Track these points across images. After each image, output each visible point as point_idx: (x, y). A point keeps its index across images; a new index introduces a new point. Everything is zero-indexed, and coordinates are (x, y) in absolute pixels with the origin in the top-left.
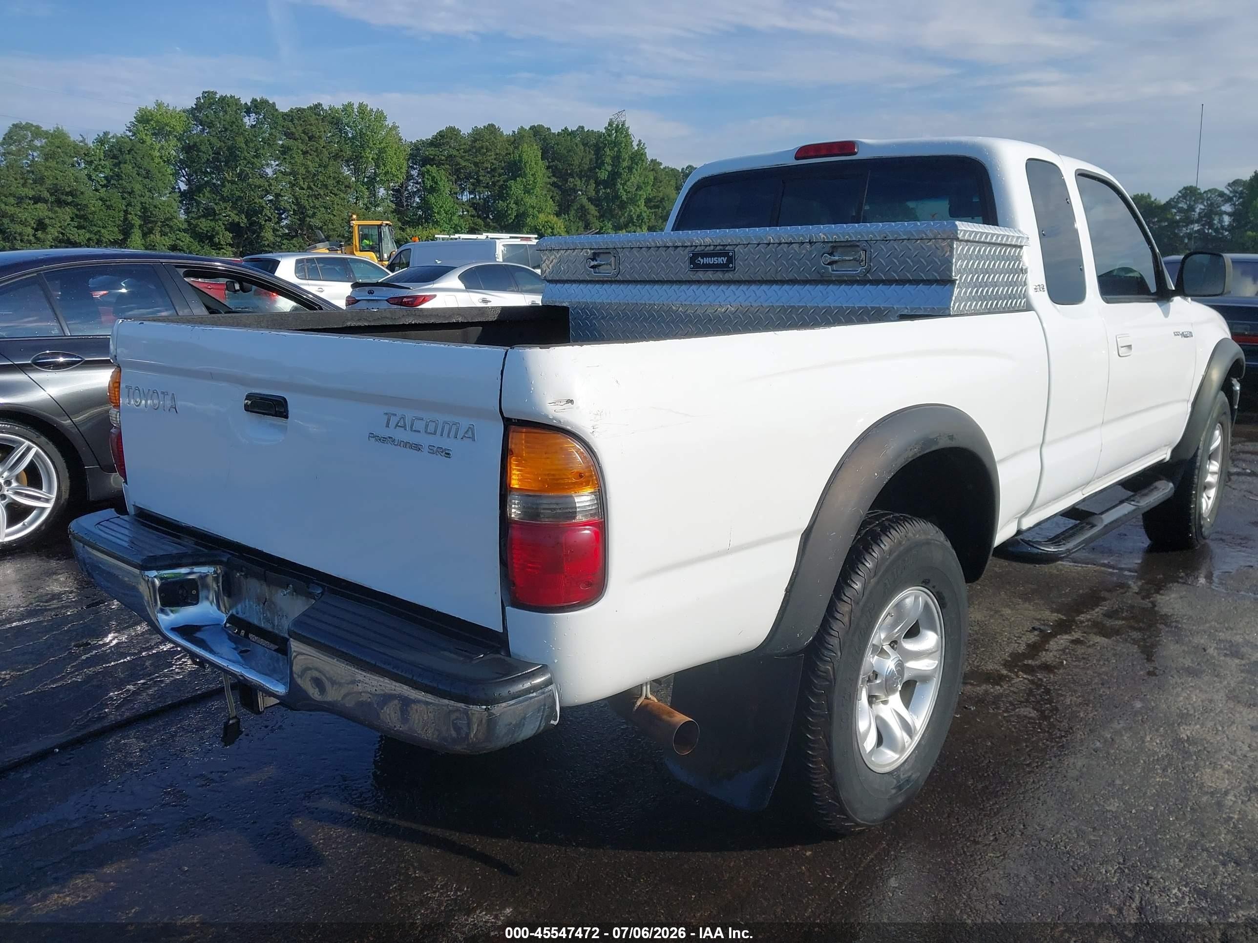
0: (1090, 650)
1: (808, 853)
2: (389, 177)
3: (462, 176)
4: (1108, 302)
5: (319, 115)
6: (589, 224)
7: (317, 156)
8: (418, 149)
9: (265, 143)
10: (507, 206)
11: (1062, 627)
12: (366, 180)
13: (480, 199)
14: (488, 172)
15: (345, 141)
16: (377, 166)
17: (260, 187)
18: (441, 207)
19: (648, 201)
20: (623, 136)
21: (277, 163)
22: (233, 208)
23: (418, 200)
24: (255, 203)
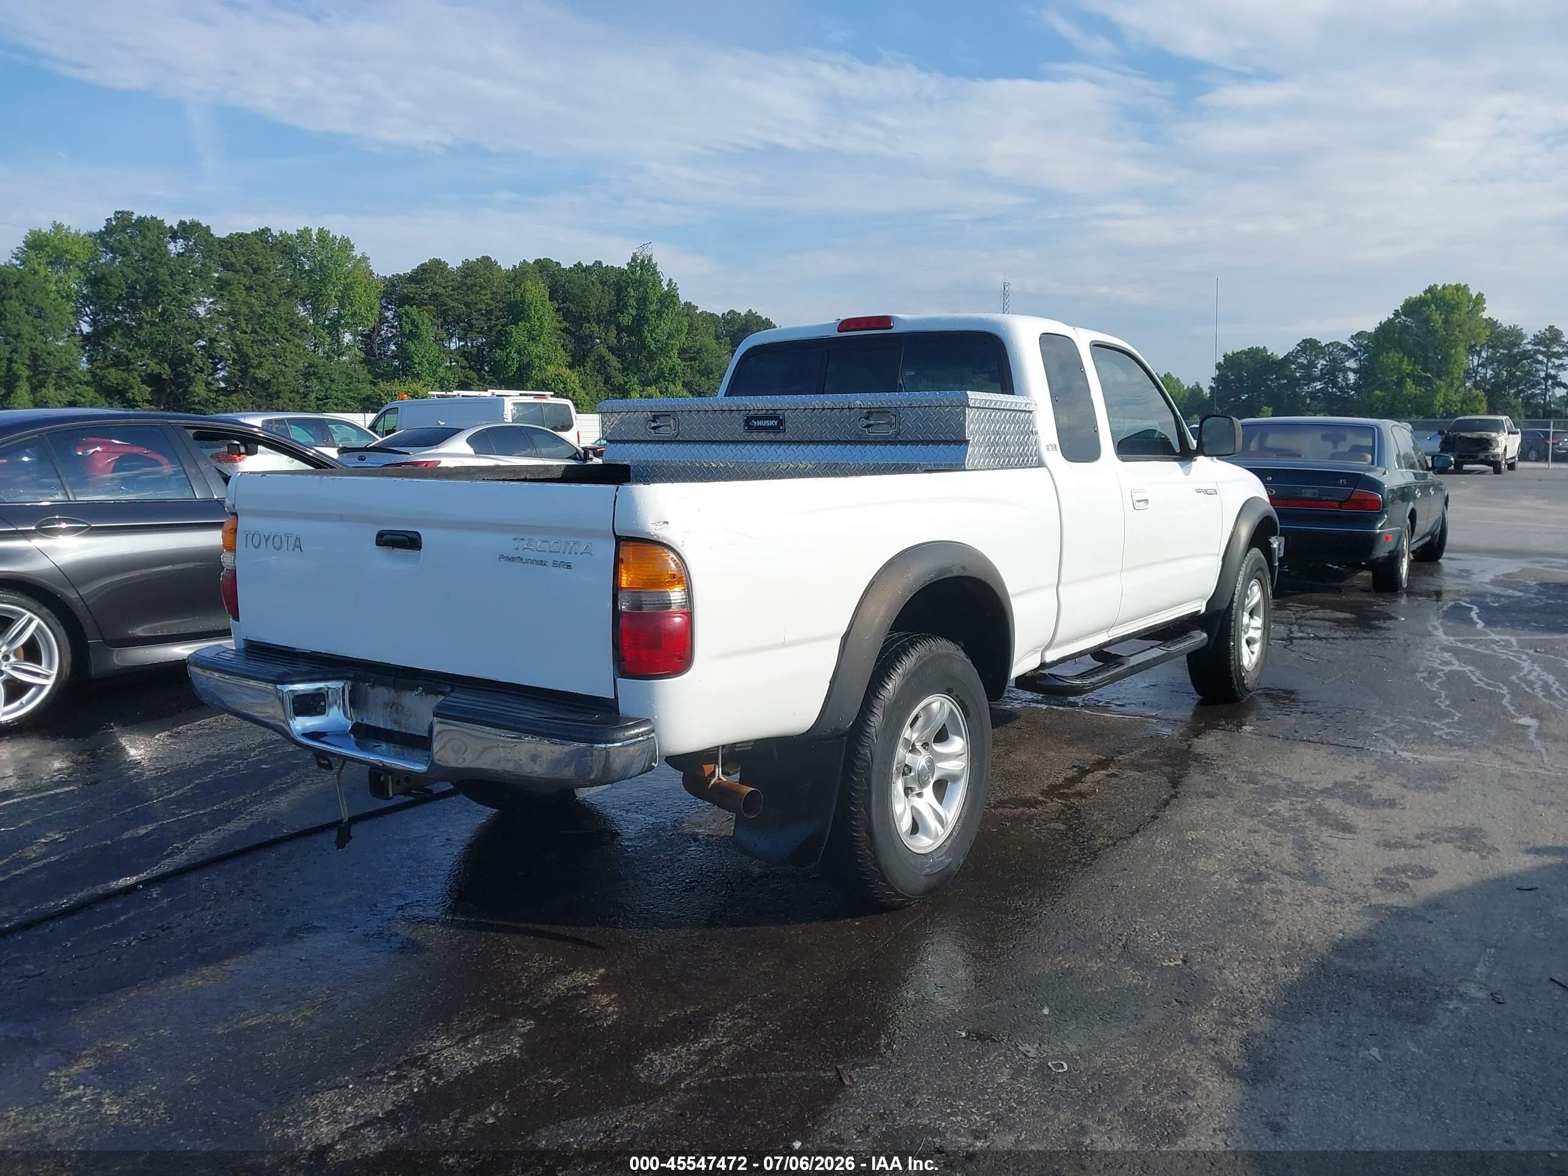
0: (1123, 781)
1: (857, 923)
2: (357, 319)
3: (450, 319)
4: (1124, 461)
5: (267, 242)
6: (610, 378)
7: (265, 292)
8: (395, 287)
9: (196, 276)
10: (507, 356)
11: (1102, 765)
12: (327, 322)
13: (472, 347)
14: (482, 315)
15: (301, 274)
16: (342, 306)
17: (189, 329)
18: (423, 357)
19: (682, 351)
20: (650, 273)
21: (211, 300)
22: (153, 355)
23: (393, 347)
24: (182, 349)
